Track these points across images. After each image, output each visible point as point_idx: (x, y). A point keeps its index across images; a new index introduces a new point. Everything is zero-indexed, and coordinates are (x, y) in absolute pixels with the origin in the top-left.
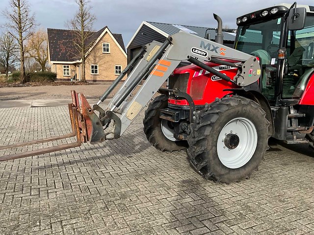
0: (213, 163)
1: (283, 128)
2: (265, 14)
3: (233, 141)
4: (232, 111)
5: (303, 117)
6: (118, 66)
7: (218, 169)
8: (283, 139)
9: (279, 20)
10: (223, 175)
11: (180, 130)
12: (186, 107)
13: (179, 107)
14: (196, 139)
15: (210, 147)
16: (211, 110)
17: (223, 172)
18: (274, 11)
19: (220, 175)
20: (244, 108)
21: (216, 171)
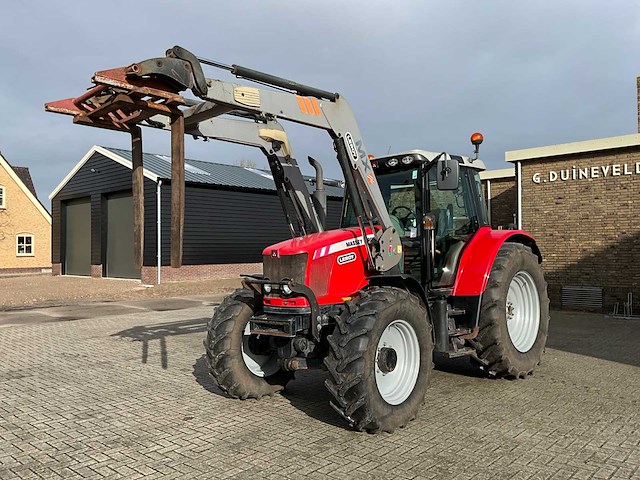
0: (373, 398)
1: (443, 333)
2: (393, 163)
3: (390, 360)
4: (390, 310)
5: (463, 314)
6: (25, 236)
7: (380, 407)
8: (444, 350)
9: (415, 174)
10: (386, 417)
11: (293, 352)
12: (304, 310)
13: (294, 311)
14: (346, 361)
15: (368, 371)
16: (359, 311)
17: (386, 412)
18: (407, 161)
19: (383, 419)
20: (403, 305)
21: (378, 412)
